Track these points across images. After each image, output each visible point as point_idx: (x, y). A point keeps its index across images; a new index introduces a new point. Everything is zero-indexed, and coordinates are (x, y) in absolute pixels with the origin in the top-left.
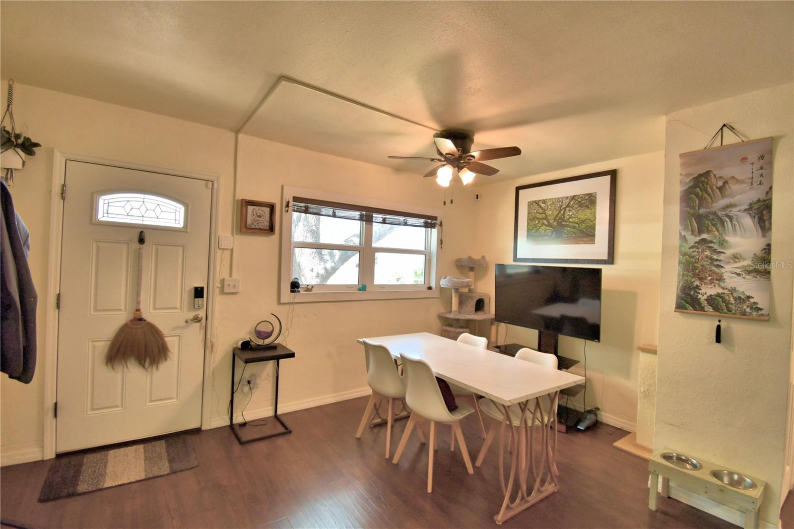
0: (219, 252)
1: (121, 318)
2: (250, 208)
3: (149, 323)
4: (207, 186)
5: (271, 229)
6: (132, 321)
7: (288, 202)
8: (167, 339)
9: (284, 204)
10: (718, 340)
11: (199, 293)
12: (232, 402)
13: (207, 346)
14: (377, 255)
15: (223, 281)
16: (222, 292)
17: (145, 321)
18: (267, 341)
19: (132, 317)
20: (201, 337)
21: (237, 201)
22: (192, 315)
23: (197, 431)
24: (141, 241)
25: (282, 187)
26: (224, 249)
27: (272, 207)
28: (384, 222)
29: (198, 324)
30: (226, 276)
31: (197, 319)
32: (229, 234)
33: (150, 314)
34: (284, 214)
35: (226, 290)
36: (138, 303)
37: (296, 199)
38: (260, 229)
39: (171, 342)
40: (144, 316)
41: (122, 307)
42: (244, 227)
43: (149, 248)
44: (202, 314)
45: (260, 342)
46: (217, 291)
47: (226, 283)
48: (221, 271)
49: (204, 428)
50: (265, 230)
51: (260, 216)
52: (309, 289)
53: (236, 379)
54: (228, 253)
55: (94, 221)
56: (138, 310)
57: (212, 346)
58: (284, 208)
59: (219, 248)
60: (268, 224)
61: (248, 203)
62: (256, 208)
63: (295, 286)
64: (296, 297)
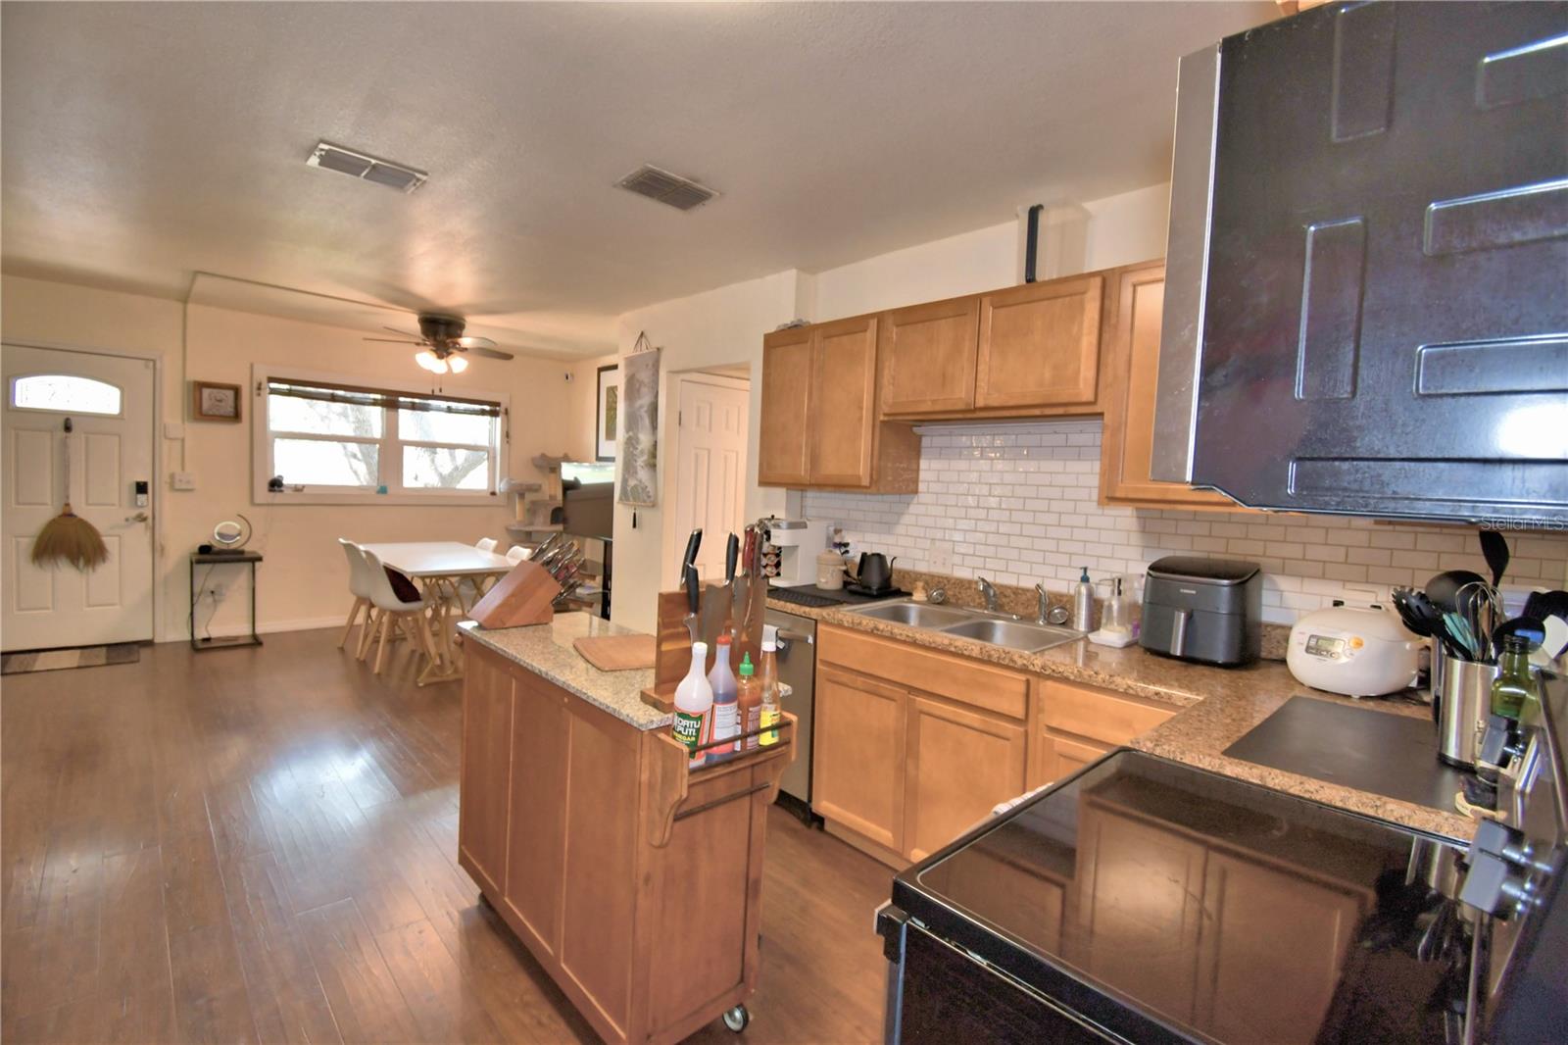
0: (166, 442)
1: (47, 512)
2: (206, 392)
3: (81, 520)
4: (147, 367)
5: (236, 416)
6: (60, 516)
7: (260, 384)
8: (106, 540)
9: (255, 385)
10: (634, 526)
11: (141, 488)
12: (192, 614)
13: (157, 549)
14: (406, 449)
15: (172, 476)
16: (172, 488)
17: (75, 516)
18: (233, 545)
19: (60, 512)
20: (147, 538)
21: (189, 383)
22: (134, 513)
23: (148, 644)
24: (68, 428)
25: (252, 366)
26: (173, 439)
27: (237, 390)
28: (413, 407)
29: (143, 524)
30: (177, 470)
31: (142, 518)
32: (179, 421)
33: (81, 510)
34: (256, 399)
35: (177, 486)
36: (68, 497)
37: (271, 379)
38: (221, 416)
39: (109, 542)
40: (75, 512)
41: (49, 501)
42: (200, 414)
43: (76, 438)
44: (148, 512)
45: (224, 546)
46: (166, 487)
47: (177, 478)
48: (169, 465)
49: (157, 640)
50: (229, 417)
51: (220, 401)
52: (298, 489)
53: (197, 589)
54: (178, 444)
55: (10, 407)
56: (67, 505)
57: (163, 549)
58: (255, 392)
59: (166, 438)
60: (232, 410)
61: (201, 386)
62: (215, 391)
63: (276, 485)
64: (277, 497)
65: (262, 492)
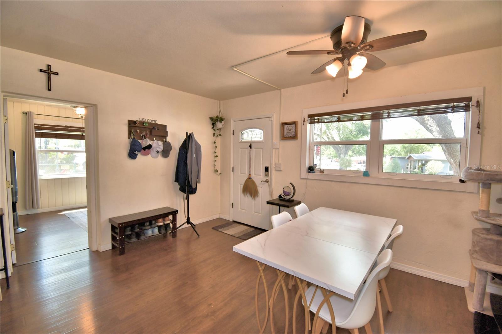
0: (274, 151)
2: (286, 126)
4: (269, 120)
5: (296, 136)
6: (248, 179)
7: (305, 119)
8: (258, 188)
9: (303, 120)
11: (267, 169)
14: (386, 145)
16: (276, 170)
17: (251, 179)
18: (289, 197)
19: (248, 177)
20: (268, 190)
21: (281, 124)
22: (265, 179)
24: (250, 147)
25: (303, 111)
26: (275, 149)
27: (296, 124)
28: (391, 116)
29: (267, 183)
30: (277, 162)
31: (267, 181)
32: (278, 141)
33: (254, 177)
34: (303, 127)
36: (250, 172)
37: (310, 116)
38: (290, 137)
39: (260, 190)
40: (252, 177)
42: (284, 138)
43: (253, 150)
44: (268, 178)
45: (285, 197)
46: (274, 169)
47: (277, 165)
48: (275, 159)
50: (293, 137)
51: (290, 130)
52: (322, 172)
54: (277, 151)
55: (240, 141)
56: (250, 175)
58: (303, 123)
59: (274, 149)
60: (294, 133)
61: (284, 124)
62: (288, 126)
63: (311, 169)
64: (311, 176)
65: (304, 173)
